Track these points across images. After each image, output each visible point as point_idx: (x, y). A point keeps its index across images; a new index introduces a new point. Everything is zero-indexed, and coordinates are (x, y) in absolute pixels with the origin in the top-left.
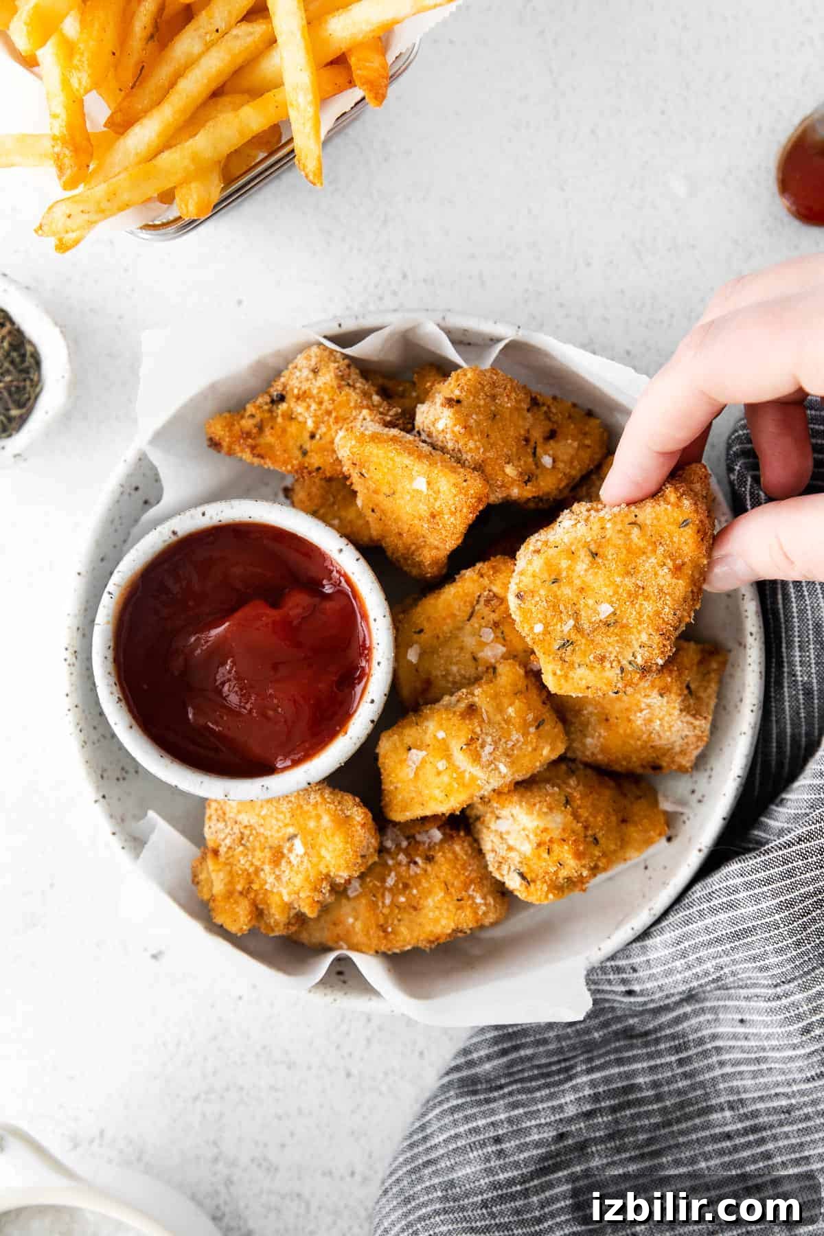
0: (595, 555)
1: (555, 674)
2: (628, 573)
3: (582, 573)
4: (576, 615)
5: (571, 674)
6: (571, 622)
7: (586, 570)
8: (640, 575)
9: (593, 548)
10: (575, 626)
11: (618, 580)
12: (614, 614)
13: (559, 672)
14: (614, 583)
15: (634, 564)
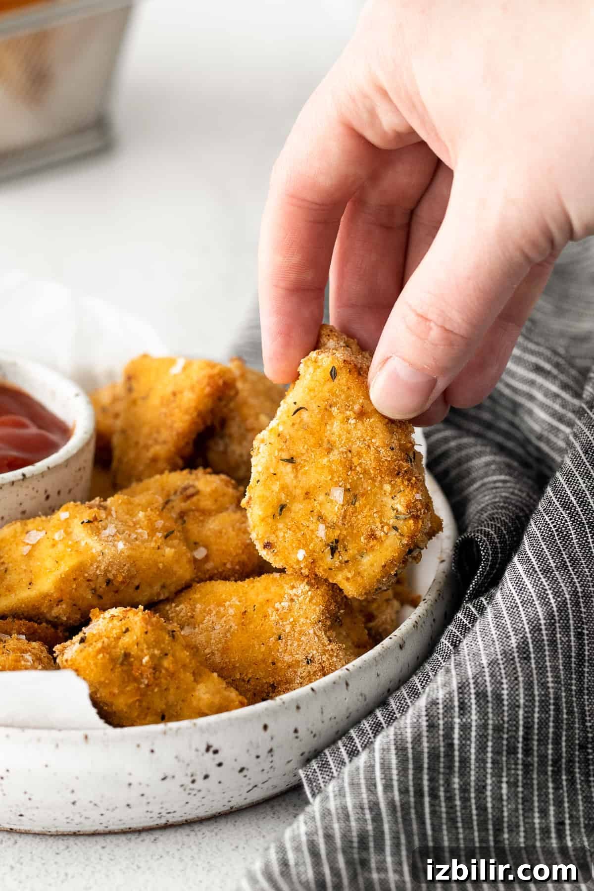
0: (291, 460)
1: (348, 579)
2: (329, 451)
3: (295, 482)
4: (321, 518)
5: (361, 569)
6: (322, 527)
7: (296, 477)
8: (338, 442)
9: (285, 456)
10: (327, 527)
11: (325, 461)
12: (347, 490)
13: (350, 575)
14: (323, 467)
15: (325, 440)
